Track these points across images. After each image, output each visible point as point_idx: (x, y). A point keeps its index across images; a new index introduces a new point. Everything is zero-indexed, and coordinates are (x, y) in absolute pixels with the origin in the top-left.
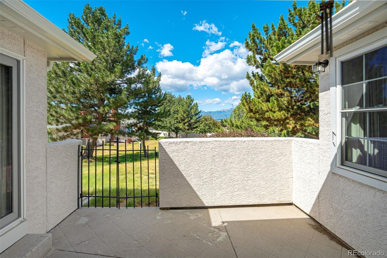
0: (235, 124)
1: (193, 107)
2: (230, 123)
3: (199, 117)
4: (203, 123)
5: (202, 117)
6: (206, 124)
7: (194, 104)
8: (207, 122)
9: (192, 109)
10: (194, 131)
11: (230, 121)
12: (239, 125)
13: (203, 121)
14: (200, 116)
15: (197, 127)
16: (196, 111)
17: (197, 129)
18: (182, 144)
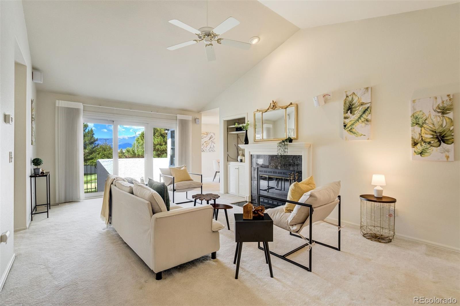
0: (137, 153)
1: (88, 134)
2: (132, 153)
3: (95, 147)
4: (100, 154)
5: (99, 146)
6: (104, 154)
7: (89, 131)
8: (105, 153)
9: (86, 137)
10: (89, 163)
11: (133, 151)
12: (140, 155)
13: (100, 151)
14: (96, 145)
15: (92, 159)
16: (91, 139)
17: (93, 160)
18: (109, 162)
